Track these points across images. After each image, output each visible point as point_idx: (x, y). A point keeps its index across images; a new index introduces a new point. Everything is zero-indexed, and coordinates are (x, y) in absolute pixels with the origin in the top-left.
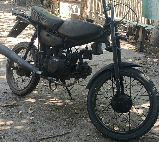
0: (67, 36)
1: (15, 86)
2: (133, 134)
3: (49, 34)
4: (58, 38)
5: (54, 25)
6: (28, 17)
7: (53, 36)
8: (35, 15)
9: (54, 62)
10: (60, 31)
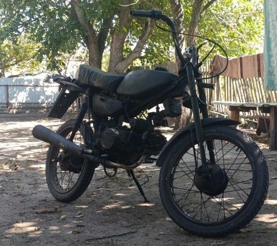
0: (129, 95)
1: (58, 189)
2: (229, 222)
3: (103, 98)
4: (116, 102)
5: (111, 83)
6: (74, 80)
7: (110, 100)
8: (84, 76)
9: (110, 132)
10: (119, 90)
